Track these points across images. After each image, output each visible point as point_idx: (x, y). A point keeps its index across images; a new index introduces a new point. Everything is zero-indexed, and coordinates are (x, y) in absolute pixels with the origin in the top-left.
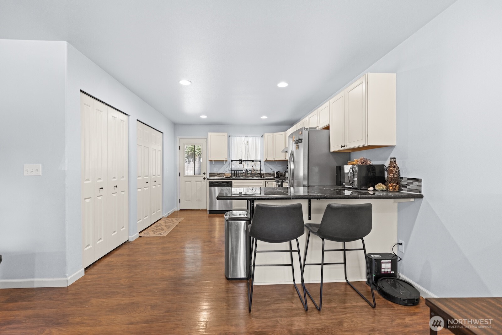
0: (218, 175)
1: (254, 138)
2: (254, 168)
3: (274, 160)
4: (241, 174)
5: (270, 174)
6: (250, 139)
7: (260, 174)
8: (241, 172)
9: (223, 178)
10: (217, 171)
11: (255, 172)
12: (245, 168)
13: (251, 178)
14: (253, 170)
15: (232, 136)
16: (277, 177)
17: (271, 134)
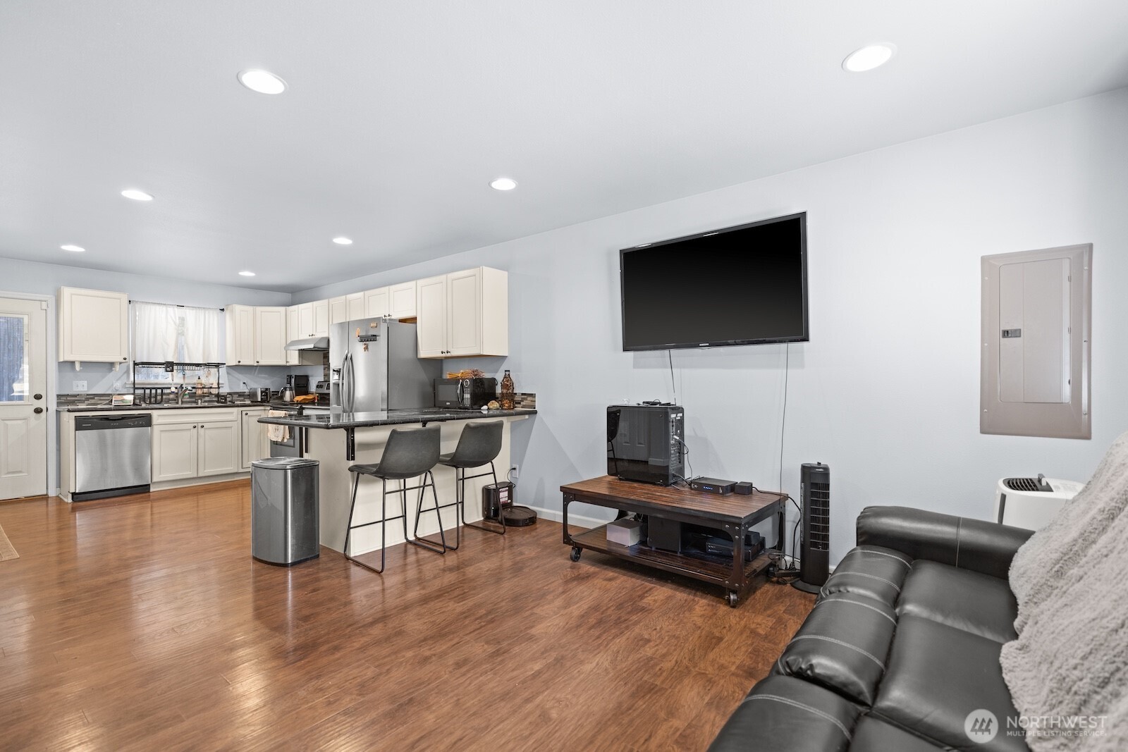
0: (87, 399)
1: (201, 313)
2: (203, 382)
3: (256, 364)
4: (164, 397)
5: (241, 395)
6: (189, 314)
7: (218, 395)
8: (165, 391)
9: (109, 406)
10: (86, 389)
11: (205, 390)
12: (175, 381)
13: (194, 405)
14: (200, 386)
15: (137, 302)
16: (263, 401)
17: (250, 309)
